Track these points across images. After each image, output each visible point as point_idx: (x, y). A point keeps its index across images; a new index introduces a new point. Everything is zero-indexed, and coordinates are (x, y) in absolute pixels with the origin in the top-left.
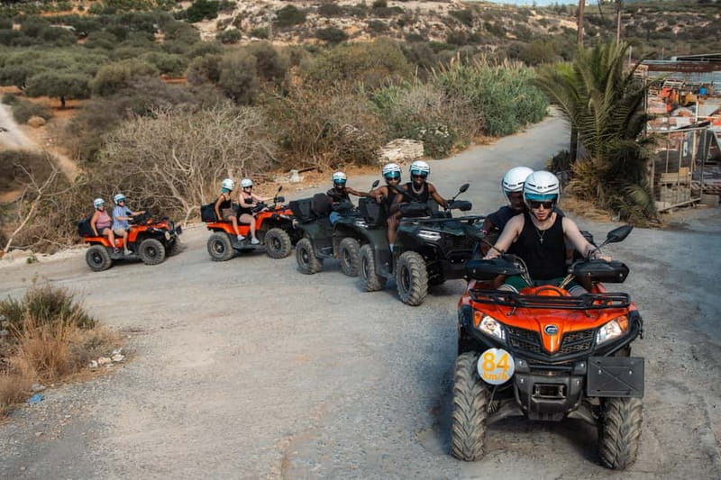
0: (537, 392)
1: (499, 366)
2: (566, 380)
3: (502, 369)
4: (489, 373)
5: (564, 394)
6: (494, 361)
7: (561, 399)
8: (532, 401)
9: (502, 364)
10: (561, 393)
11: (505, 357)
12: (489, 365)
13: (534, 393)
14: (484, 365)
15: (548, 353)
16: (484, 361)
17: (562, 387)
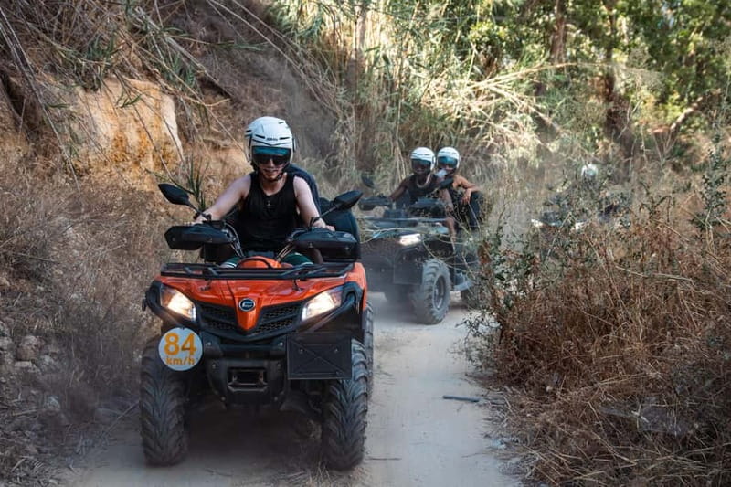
0: (234, 379)
1: (183, 349)
2: (265, 363)
3: (188, 352)
4: (174, 357)
5: (265, 380)
6: (178, 343)
7: (262, 386)
8: (229, 391)
9: (188, 346)
10: (262, 380)
11: (190, 338)
12: (172, 348)
13: (230, 380)
14: (166, 348)
15: (243, 332)
16: (166, 343)
17: (262, 372)
